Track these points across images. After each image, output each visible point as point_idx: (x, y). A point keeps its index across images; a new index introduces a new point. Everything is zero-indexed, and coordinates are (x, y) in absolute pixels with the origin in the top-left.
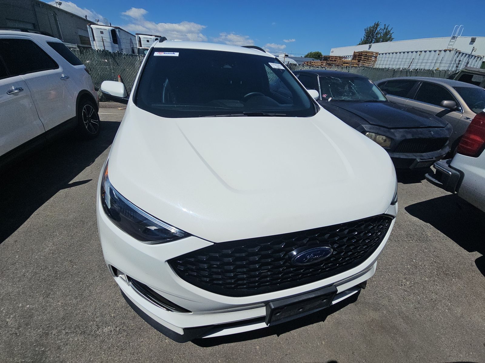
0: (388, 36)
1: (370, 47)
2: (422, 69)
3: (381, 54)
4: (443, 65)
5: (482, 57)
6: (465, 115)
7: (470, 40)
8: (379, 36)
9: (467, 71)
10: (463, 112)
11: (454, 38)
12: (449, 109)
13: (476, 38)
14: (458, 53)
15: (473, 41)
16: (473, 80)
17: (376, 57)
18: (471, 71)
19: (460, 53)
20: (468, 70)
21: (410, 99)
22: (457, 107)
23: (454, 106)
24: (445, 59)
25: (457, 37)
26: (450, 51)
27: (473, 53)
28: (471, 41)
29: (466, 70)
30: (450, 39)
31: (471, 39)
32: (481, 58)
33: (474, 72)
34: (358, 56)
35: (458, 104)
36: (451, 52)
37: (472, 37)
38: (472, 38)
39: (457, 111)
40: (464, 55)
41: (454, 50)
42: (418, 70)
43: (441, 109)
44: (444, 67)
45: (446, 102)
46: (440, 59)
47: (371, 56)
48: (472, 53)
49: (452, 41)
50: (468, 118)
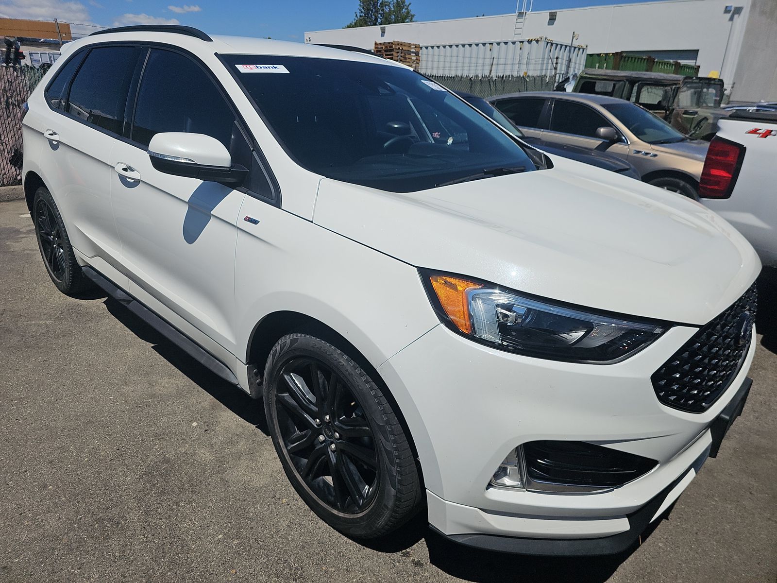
0: (404, 10)
1: (383, 32)
2: (509, 76)
3: (424, 48)
4: (532, 67)
5: (585, 47)
6: (634, 148)
7: (547, 18)
8: (387, 10)
9: (588, 76)
10: (629, 143)
11: (521, 15)
12: (608, 141)
13: (556, 12)
14: (549, 44)
15: (552, 18)
16: (597, 89)
17: (417, 54)
18: (594, 75)
19: (552, 44)
20: (589, 74)
21: (544, 130)
22: (618, 138)
23: (614, 137)
24: (533, 56)
25: (526, 13)
26: (537, 41)
27: (575, 44)
28: (550, 19)
29: (586, 74)
30: (516, 17)
31: (550, 16)
32: (584, 49)
33: (599, 77)
34: (385, 51)
35: (618, 132)
36: (539, 42)
37: (550, 11)
38: (550, 13)
39: (619, 143)
40: (559, 46)
41: (543, 39)
42: (504, 78)
43: (597, 142)
44: (534, 70)
45: (602, 130)
46: (525, 56)
47: (409, 53)
48: (573, 43)
49: (519, 20)
50: (639, 152)
